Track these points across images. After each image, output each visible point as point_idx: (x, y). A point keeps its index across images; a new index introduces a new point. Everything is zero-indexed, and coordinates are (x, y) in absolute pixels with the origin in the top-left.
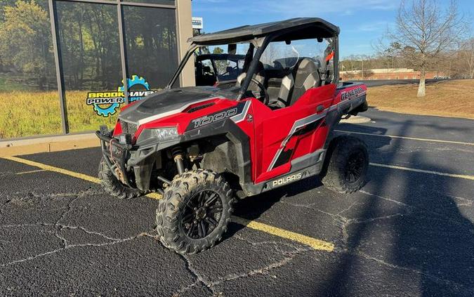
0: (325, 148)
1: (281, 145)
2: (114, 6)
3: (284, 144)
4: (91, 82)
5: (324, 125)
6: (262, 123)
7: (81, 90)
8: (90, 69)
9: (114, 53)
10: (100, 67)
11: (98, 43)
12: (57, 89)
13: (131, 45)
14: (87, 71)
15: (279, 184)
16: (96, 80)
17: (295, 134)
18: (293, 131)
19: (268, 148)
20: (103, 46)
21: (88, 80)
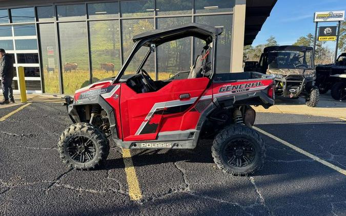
0: (197, 130)
1: (146, 119)
2: (190, 18)
3: (148, 118)
4: (172, 68)
5: (194, 110)
6: (127, 101)
7: (166, 72)
8: (172, 59)
9: (187, 49)
10: (178, 58)
11: (178, 43)
12: (154, 71)
13: (198, 43)
14: (171, 61)
15: (147, 146)
16: (175, 66)
17: (155, 113)
18: (153, 110)
19: (133, 119)
20: (181, 45)
21: (171, 66)
